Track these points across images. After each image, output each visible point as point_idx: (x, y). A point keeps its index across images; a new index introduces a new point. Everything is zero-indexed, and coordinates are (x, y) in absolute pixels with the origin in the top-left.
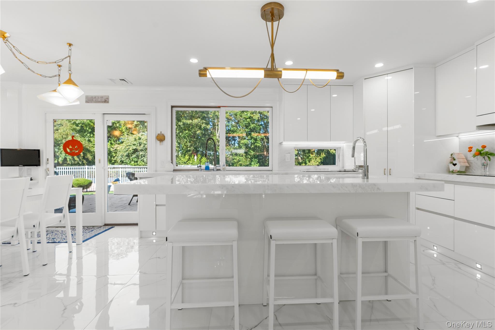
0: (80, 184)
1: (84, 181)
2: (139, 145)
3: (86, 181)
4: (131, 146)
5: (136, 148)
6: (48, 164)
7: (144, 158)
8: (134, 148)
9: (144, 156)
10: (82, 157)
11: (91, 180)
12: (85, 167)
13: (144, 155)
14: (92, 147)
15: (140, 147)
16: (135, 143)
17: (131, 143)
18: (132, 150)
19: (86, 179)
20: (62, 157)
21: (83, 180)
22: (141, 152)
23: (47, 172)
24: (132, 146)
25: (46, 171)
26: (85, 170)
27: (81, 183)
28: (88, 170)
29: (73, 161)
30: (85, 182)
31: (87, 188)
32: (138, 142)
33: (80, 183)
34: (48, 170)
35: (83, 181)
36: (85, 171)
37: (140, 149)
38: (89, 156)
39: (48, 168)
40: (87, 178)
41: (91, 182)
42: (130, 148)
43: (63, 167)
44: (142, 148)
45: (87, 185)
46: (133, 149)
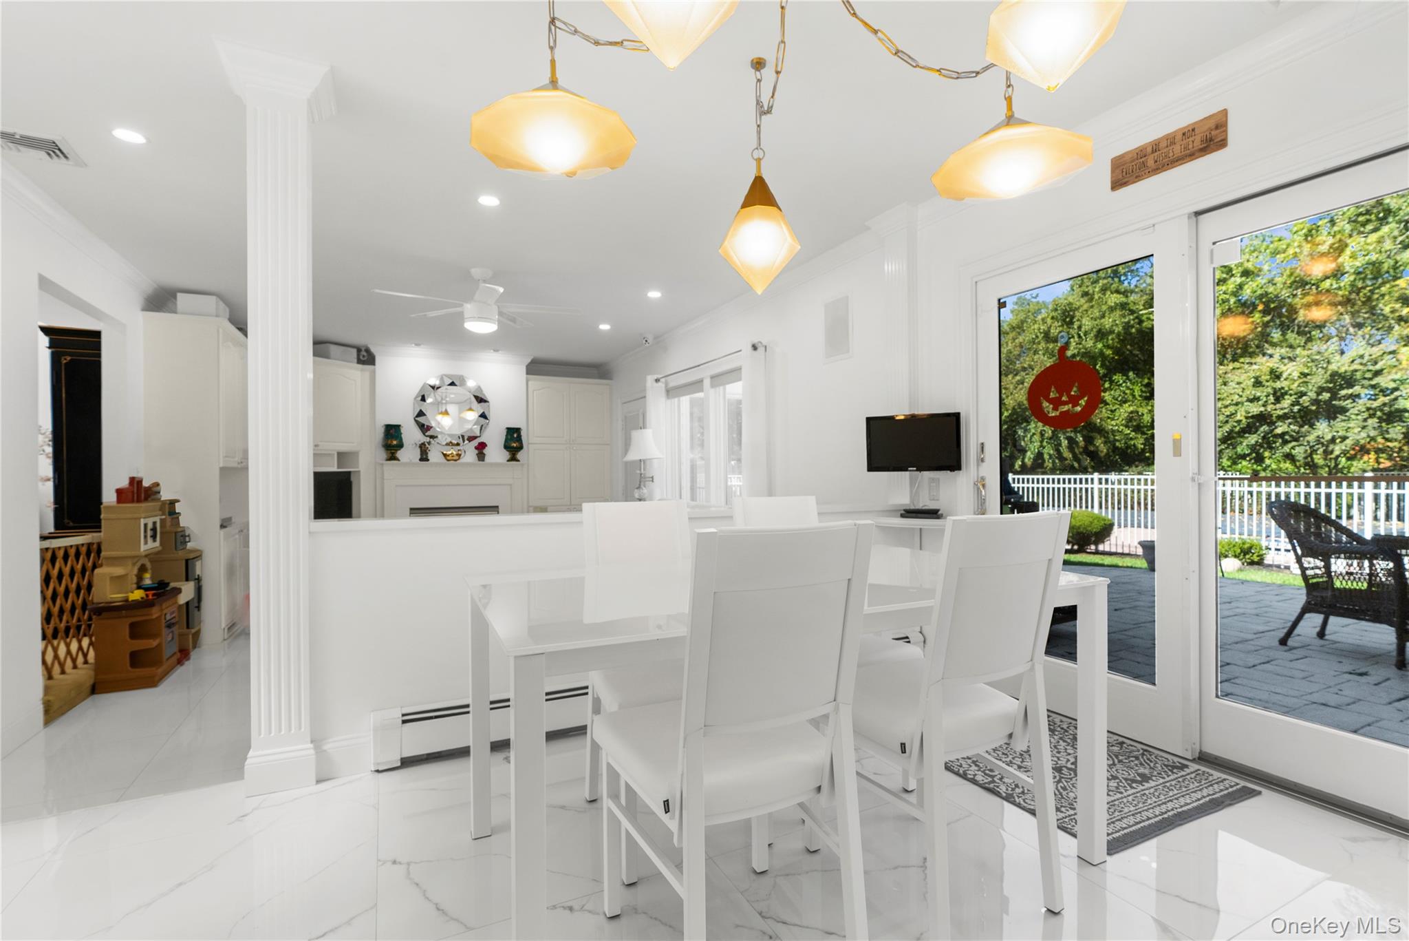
0: (1079, 528)
1: (1091, 520)
2: (1273, 401)
3: (1096, 521)
4: (1240, 406)
5: (1261, 412)
6: (984, 464)
7: (1294, 444)
8: (1255, 413)
9: (1296, 440)
10: (1082, 448)
11: (1110, 517)
12: (1092, 476)
13: (1294, 434)
14: (1109, 418)
15: (1278, 406)
16: (1258, 394)
17: (1241, 396)
18: (1246, 418)
19: (1094, 514)
20: (1033, 449)
21: (1087, 516)
22: (1281, 424)
23: (981, 491)
24: (1246, 404)
25: (978, 489)
26: (1092, 486)
27: (1081, 525)
28: (1100, 486)
29: (1057, 461)
30: (1091, 523)
31: (1096, 544)
32: (1270, 390)
33: (1078, 524)
34: (984, 486)
35: (1087, 521)
36: (1092, 488)
37: (1281, 413)
38: (1100, 445)
39: (983, 479)
40: (1096, 510)
41: (1109, 522)
42: (1239, 414)
43: (1035, 477)
44: (1286, 411)
45: (1098, 533)
46: (1250, 415)
